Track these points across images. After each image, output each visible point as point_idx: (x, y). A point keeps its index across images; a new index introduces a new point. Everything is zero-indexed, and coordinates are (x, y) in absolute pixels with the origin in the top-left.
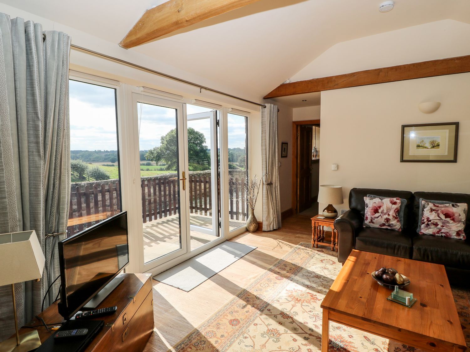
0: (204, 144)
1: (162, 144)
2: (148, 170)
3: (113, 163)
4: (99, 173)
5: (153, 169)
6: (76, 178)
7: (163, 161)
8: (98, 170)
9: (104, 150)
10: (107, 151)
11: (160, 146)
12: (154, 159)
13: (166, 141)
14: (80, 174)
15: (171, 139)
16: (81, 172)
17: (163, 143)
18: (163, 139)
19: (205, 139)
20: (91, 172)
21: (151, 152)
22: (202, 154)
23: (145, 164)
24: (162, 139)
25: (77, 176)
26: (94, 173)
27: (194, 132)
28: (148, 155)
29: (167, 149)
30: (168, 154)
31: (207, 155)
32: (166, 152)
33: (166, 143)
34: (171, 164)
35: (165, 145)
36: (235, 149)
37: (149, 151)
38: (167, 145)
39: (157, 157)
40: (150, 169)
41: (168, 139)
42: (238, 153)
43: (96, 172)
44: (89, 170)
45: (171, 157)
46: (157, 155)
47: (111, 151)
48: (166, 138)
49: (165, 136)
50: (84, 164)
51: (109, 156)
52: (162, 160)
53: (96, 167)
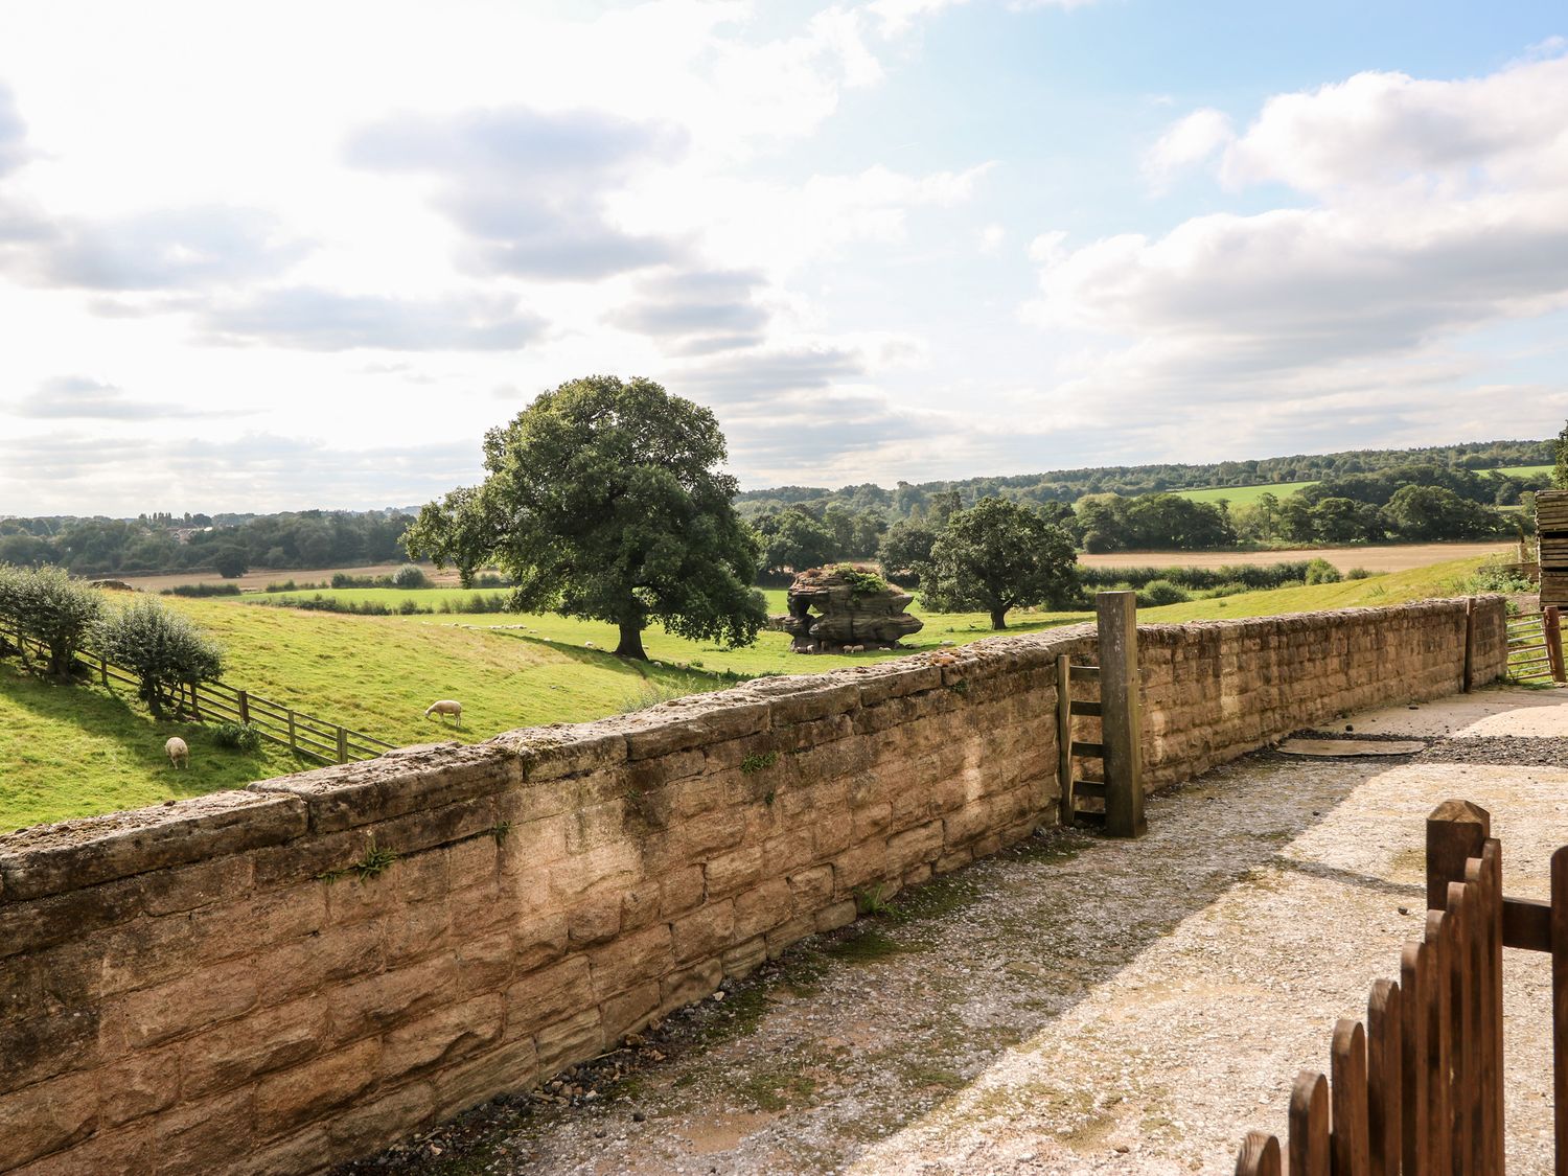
0: (715, 469)
1: (490, 473)
2: (409, 610)
3: (233, 576)
4: (161, 637)
5: (436, 606)
6: (32, 670)
7: (496, 566)
8: (154, 624)
9: (187, 515)
10: (201, 520)
11: (480, 483)
12: (453, 555)
13: (518, 453)
14: (59, 648)
15: (542, 445)
16: (60, 639)
17: (497, 469)
18: (497, 444)
19: (721, 437)
20: (114, 638)
21: (434, 518)
22: (708, 521)
23: (395, 581)
24: (492, 444)
25: (40, 656)
26: (133, 641)
27: (663, 400)
28: (419, 535)
29: (521, 497)
30: (526, 526)
31: (735, 527)
32: (514, 512)
33: (514, 465)
34: (541, 579)
35: (510, 478)
36: (849, 492)
37: (425, 511)
38: (516, 475)
39: (465, 540)
40: (420, 606)
41: (524, 444)
42: (872, 512)
43: (141, 634)
44: (104, 624)
45: (541, 542)
46: (470, 529)
47: (221, 516)
48: (513, 440)
49: (506, 427)
50: (79, 589)
51: (210, 544)
52: (494, 557)
53: (143, 608)
